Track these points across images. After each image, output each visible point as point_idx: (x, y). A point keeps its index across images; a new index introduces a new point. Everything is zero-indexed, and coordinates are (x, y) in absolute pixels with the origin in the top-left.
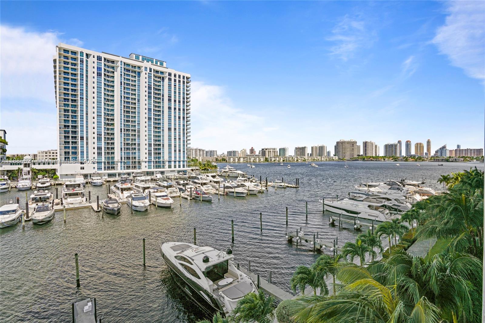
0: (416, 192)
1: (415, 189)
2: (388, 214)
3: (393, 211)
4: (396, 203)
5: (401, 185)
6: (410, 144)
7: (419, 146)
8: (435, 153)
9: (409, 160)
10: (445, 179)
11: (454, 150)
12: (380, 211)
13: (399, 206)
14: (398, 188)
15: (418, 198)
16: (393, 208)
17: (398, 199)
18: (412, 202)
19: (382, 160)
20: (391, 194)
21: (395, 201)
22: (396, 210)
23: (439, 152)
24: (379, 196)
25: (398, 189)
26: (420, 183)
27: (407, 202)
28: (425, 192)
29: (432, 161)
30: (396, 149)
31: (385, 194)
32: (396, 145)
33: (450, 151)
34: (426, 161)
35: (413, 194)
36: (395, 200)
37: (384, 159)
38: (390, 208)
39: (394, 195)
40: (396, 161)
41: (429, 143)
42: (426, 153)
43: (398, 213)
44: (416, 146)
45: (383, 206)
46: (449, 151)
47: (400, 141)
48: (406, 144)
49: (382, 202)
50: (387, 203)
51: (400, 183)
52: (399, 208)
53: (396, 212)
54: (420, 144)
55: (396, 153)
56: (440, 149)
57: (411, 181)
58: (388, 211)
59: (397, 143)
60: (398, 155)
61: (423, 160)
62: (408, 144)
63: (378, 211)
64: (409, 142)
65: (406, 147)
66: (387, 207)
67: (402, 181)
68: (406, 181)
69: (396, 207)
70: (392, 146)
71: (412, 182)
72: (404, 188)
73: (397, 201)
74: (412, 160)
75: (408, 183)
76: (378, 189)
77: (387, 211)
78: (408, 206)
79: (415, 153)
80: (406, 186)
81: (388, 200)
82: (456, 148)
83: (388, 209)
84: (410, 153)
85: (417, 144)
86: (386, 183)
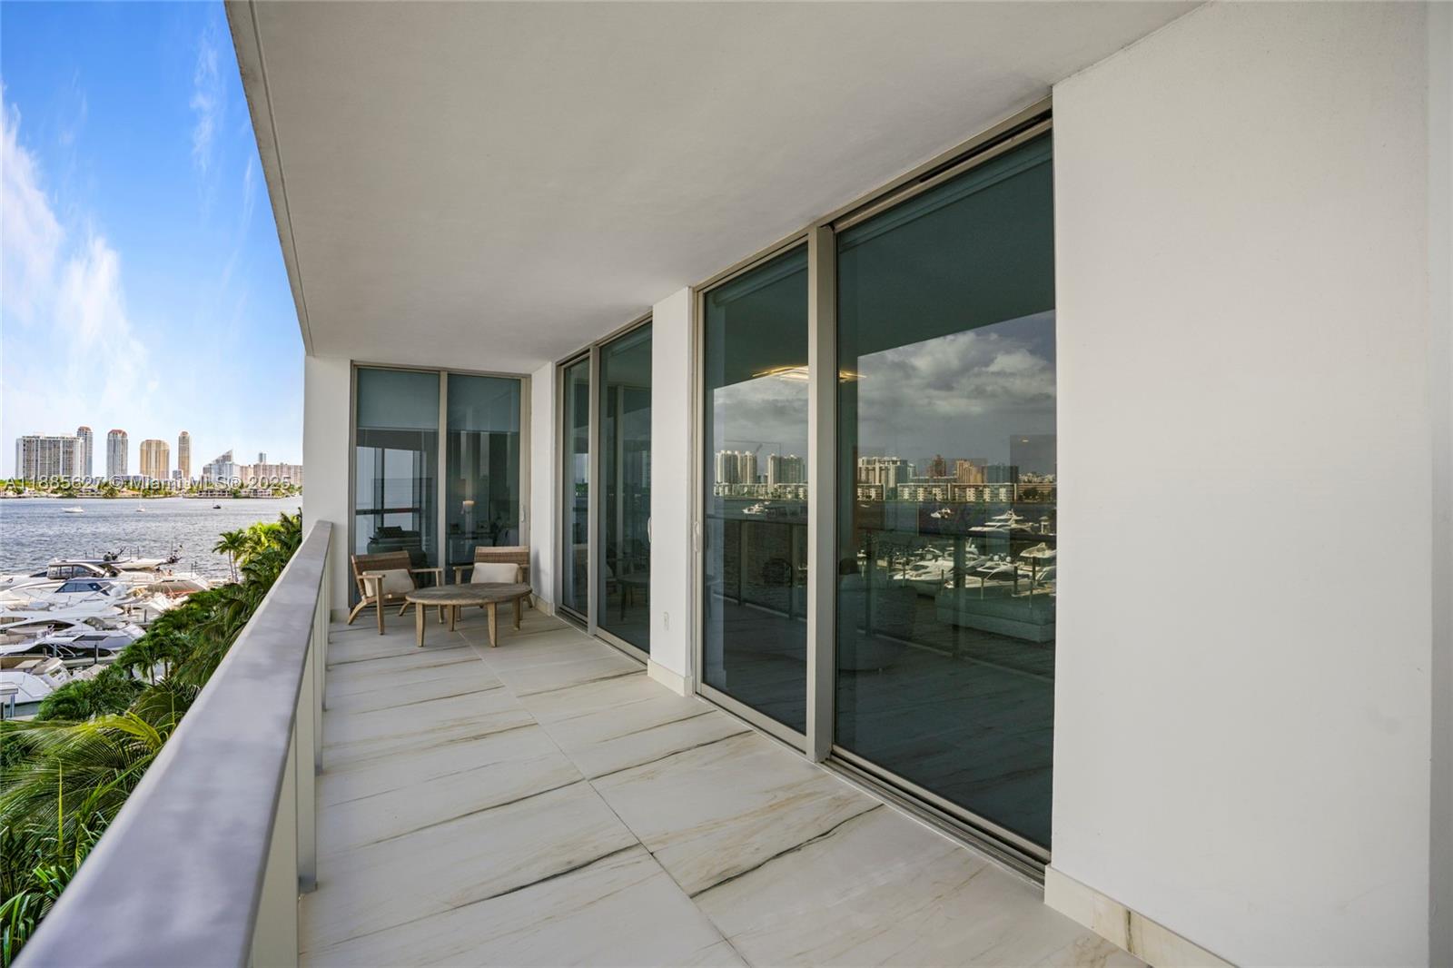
0: (152, 590)
1: (151, 579)
2: (58, 671)
3: (78, 657)
4: (91, 631)
5: (102, 572)
6: (124, 443)
7: (152, 449)
8: (202, 473)
9: (120, 495)
10: (233, 542)
11: (252, 466)
12: (24, 670)
13: (101, 638)
14: (91, 585)
15: (162, 603)
16: (75, 650)
17: (95, 618)
18: (142, 619)
19: (10, 493)
20: (72, 606)
21: (87, 627)
22: (89, 653)
23: (213, 471)
24: (20, 619)
25: (95, 587)
26: (165, 561)
27: (127, 623)
28: (180, 584)
29: (195, 497)
30: (69, 455)
31: (47, 609)
32: (69, 443)
33: (242, 467)
34: (177, 496)
35: (146, 597)
36: (86, 622)
37: (19, 492)
38: (65, 652)
39: (78, 608)
40: (70, 496)
41: (184, 440)
42: (175, 472)
43: (99, 659)
44: (145, 448)
45: (37, 650)
46: (238, 469)
47: (87, 429)
48: (109, 441)
49: (34, 637)
50: (52, 638)
51: (102, 566)
52: (101, 644)
53: (93, 659)
54: (159, 443)
55: (69, 468)
56: (217, 461)
57: (134, 559)
58: (61, 661)
59: (75, 435)
60: (78, 474)
61: (168, 495)
62: (117, 441)
63: (19, 670)
64: (119, 436)
65: (108, 450)
66: (56, 650)
67: (107, 559)
68: (120, 559)
69: (90, 645)
70: (53, 443)
71: (140, 561)
72: (113, 583)
73: (94, 626)
74: (131, 492)
75: (124, 565)
76: (11, 596)
77: (56, 663)
78: (134, 633)
79: (141, 472)
80: (124, 573)
81: (59, 626)
82: (256, 461)
83: (58, 655)
84: (124, 471)
85: (149, 443)
86: (44, 574)
